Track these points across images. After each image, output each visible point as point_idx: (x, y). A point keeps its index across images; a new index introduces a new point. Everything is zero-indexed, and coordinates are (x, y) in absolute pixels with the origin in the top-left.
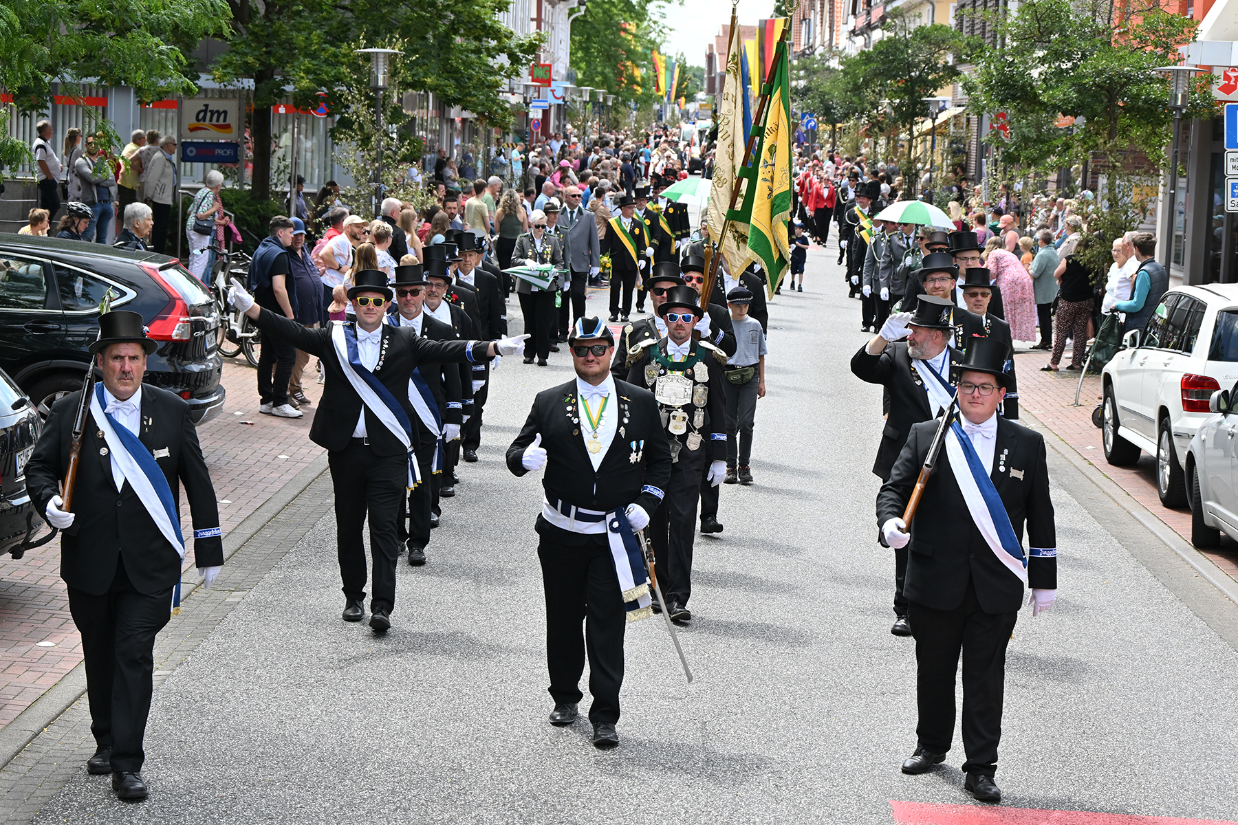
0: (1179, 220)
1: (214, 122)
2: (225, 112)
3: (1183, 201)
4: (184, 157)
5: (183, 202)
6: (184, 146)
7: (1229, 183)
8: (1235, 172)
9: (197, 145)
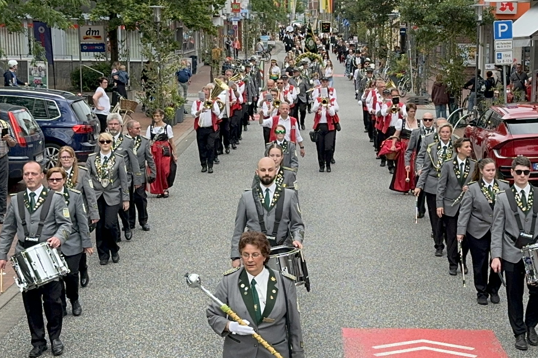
1: (94, 35)
2: (98, 31)
4: (82, 50)
5: (82, 70)
6: (82, 45)
7: (496, 53)
8: (498, 49)
9: (88, 45)
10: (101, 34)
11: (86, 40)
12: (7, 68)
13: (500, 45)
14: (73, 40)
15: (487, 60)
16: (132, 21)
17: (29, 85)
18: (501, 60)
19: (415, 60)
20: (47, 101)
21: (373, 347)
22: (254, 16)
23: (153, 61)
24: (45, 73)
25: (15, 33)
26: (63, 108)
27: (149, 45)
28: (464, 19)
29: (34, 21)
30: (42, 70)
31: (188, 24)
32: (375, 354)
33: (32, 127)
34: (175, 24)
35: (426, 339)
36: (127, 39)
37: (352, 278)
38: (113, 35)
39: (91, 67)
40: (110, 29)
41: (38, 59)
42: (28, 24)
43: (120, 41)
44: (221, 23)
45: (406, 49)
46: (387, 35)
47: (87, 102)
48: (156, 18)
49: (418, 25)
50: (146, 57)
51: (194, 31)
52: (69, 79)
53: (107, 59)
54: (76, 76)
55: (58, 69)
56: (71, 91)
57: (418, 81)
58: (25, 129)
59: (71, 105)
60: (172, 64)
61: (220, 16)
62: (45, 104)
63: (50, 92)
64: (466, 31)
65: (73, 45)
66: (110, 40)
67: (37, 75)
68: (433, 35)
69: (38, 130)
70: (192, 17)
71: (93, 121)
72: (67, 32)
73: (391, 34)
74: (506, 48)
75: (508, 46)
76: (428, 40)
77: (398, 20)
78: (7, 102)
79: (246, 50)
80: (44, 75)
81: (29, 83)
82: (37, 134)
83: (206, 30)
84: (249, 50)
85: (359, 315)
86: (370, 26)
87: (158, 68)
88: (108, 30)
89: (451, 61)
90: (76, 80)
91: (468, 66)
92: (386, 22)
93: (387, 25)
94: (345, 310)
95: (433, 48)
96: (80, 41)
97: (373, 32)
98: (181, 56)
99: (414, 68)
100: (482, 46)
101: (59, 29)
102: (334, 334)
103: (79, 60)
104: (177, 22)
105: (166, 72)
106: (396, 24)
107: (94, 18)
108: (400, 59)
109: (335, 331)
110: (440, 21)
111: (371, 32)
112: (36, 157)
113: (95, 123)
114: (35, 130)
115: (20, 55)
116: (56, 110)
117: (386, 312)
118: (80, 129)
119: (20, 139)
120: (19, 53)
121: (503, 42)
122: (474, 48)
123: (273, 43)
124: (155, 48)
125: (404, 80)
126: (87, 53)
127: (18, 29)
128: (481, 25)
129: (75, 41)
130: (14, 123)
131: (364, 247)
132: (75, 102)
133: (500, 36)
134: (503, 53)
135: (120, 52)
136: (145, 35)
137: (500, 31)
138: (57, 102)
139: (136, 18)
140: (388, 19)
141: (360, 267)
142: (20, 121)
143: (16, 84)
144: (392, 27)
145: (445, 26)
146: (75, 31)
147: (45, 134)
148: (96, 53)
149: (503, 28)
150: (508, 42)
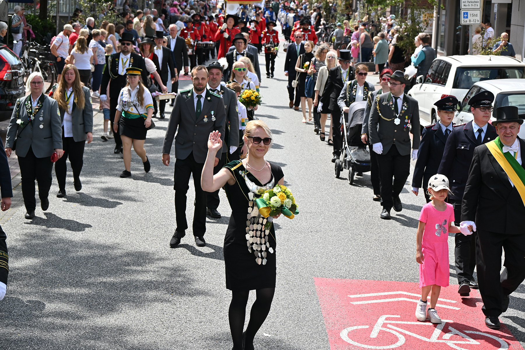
0: (442, 28)
3: (444, 20)
7: (462, 12)
8: (465, 7)
13: (467, 4)
18: (468, 20)
74: (473, 7)
75: (475, 5)
121: (470, 0)
134: (470, 12)
150: (476, 0)
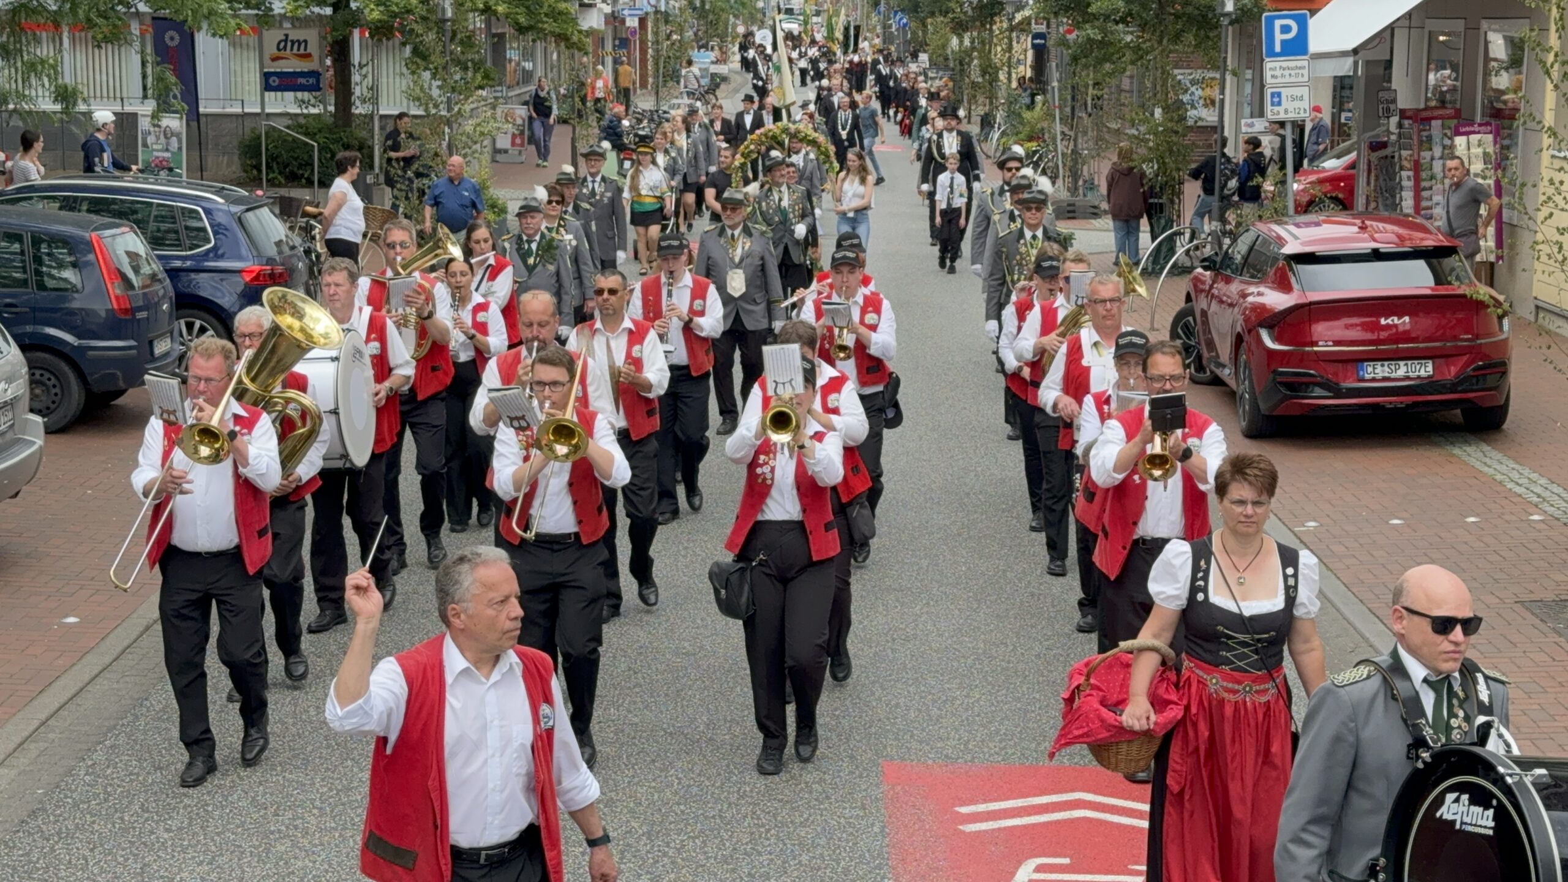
1: (295, 51)
2: (306, 41)
4: (267, 87)
5: (266, 133)
6: (266, 76)
7: (1268, 92)
8: (1274, 81)
9: (279, 75)
10: (313, 48)
11: (276, 63)
12: (90, 131)
13: (1278, 73)
14: (245, 65)
15: (1247, 110)
16: (385, 18)
17: (141, 171)
18: (1281, 109)
19: (1068, 110)
20: (183, 208)
21: (957, 809)
22: (677, 5)
23: (433, 111)
24: (180, 141)
25: (110, 46)
26: (219, 225)
27: (427, 75)
28: (1189, 9)
29: (154, 18)
30: (172, 134)
31: (517, 23)
32: (961, 827)
33: (146, 270)
34: (488, 23)
35: (1088, 791)
36: (372, 60)
37: (907, 640)
38: (340, 51)
39: (288, 127)
40: (332, 36)
41: (164, 107)
42: (141, 23)
43: (356, 64)
44: (599, 25)
45: (1046, 83)
46: (999, 49)
47: (277, 211)
48: (444, 10)
49: (1077, 26)
50: (417, 103)
51: (534, 41)
52: (236, 158)
53: (325, 108)
54: (250, 150)
55: (210, 132)
56: (239, 185)
57: (1075, 161)
58: (131, 275)
59: (240, 219)
60: (479, 120)
61: (595, 5)
62: (178, 215)
63: (189, 186)
64: (1196, 36)
65: (246, 76)
66: (334, 61)
67: (160, 147)
68: (1111, 50)
69: (160, 276)
70: (528, 8)
71: (290, 257)
72: (233, 44)
73: (1010, 48)
74: (1293, 79)
75: (1297, 75)
76: (1100, 62)
77: (1027, 12)
78: (89, 211)
79: (657, 86)
80: (176, 145)
81: (140, 166)
82: (157, 287)
83: (562, 38)
84: (665, 85)
85: (923, 730)
86: (960, 27)
87: (447, 130)
88: (329, 39)
89: (1158, 112)
90: (251, 158)
91: (1200, 124)
92: (997, 19)
93: (1000, 25)
94: (888, 719)
95: (1114, 82)
96: (262, 66)
97: (967, 42)
98: (501, 100)
99: (1066, 130)
100: (1234, 74)
101: (214, 35)
102: (861, 776)
103: (258, 110)
104: (493, 19)
105: (464, 138)
106: (1021, 23)
107: (297, 8)
108: (1031, 106)
109: (865, 769)
110: (1130, 14)
111: (961, 42)
112: (155, 343)
113: (294, 260)
114: (153, 277)
115: (122, 99)
116: (204, 230)
117: (990, 722)
118: (258, 275)
119: (117, 298)
120: (118, 95)
121: (1284, 64)
122: (1213, 79)
123: (722, 69)
124: (439, 83)
125: (1040, 158)
126: (279, 94)
127: (115, 37)
128: (1232, 23)
129: (252, 65)
130: (104, 259)
131: (937, 565)
132: (248, 210)
133: (1278, 49)
134: (1285, 92)
135: (357, 91)
136: (415, 51)
137: (1279, 37)
138: (208, 212)
139: (395, 8)
140: (1003, 9)
141: (927, 613)
142: (117, 256)
143: (111, 169)
144: (1011, 29)
145: (1143, 27)
146: (251, 44)
147: (175, 287)
148: (299, 94)
149: (1286, 29)
150: (1299, 64)
